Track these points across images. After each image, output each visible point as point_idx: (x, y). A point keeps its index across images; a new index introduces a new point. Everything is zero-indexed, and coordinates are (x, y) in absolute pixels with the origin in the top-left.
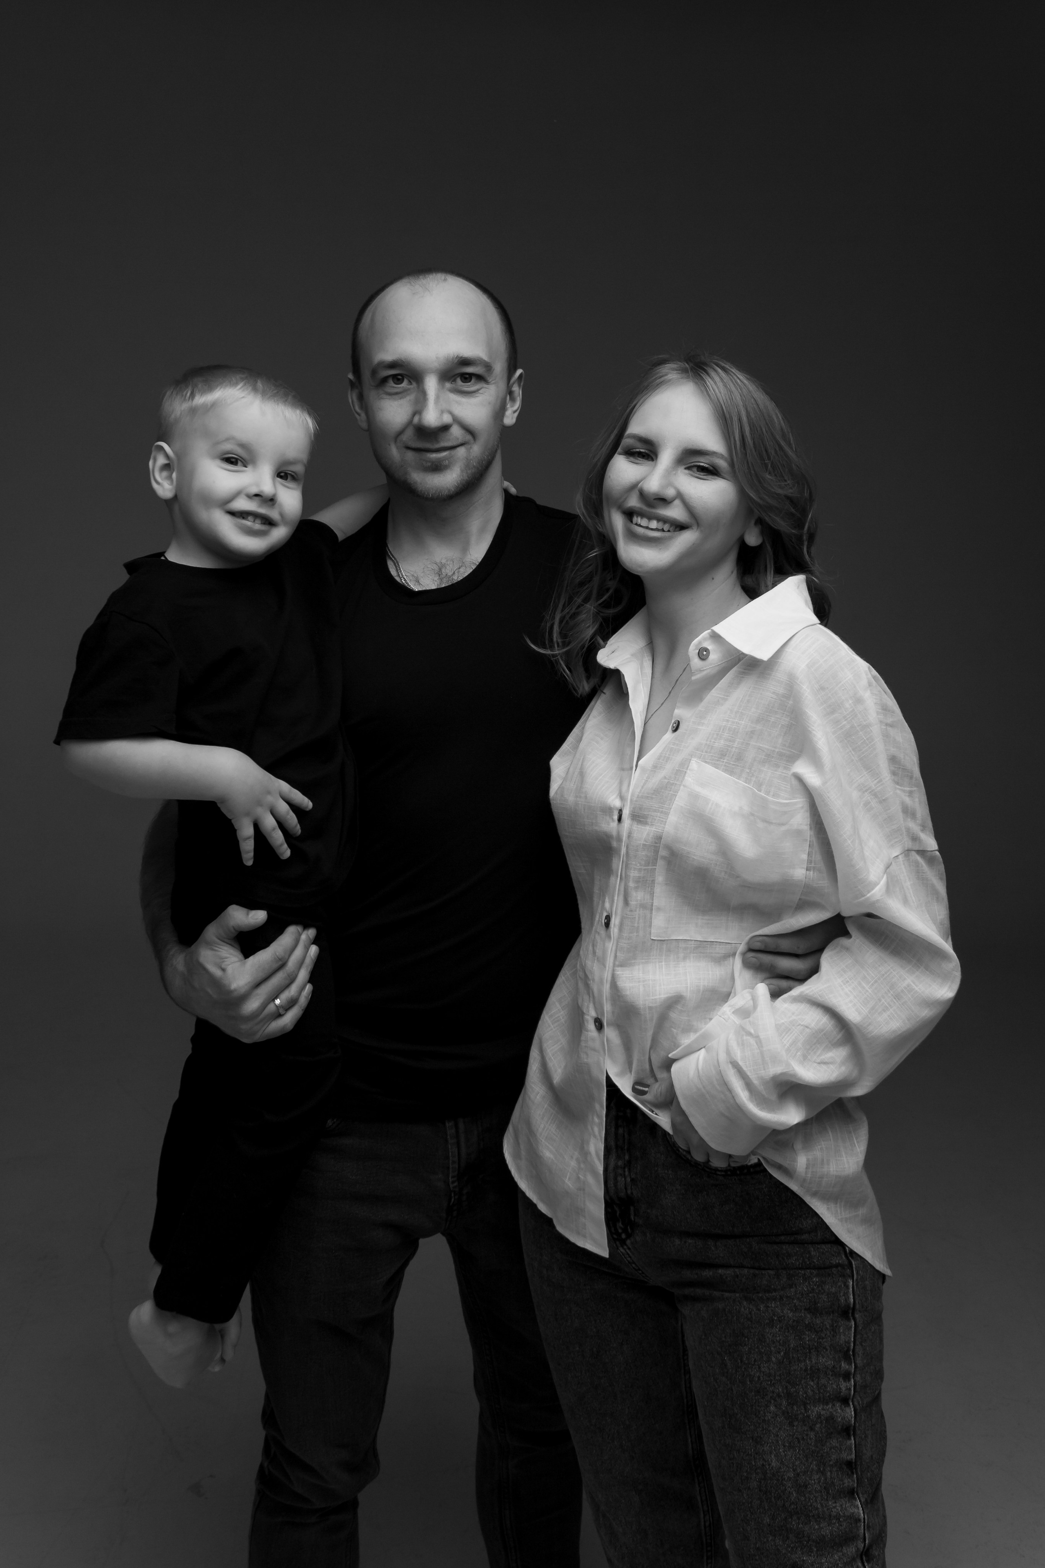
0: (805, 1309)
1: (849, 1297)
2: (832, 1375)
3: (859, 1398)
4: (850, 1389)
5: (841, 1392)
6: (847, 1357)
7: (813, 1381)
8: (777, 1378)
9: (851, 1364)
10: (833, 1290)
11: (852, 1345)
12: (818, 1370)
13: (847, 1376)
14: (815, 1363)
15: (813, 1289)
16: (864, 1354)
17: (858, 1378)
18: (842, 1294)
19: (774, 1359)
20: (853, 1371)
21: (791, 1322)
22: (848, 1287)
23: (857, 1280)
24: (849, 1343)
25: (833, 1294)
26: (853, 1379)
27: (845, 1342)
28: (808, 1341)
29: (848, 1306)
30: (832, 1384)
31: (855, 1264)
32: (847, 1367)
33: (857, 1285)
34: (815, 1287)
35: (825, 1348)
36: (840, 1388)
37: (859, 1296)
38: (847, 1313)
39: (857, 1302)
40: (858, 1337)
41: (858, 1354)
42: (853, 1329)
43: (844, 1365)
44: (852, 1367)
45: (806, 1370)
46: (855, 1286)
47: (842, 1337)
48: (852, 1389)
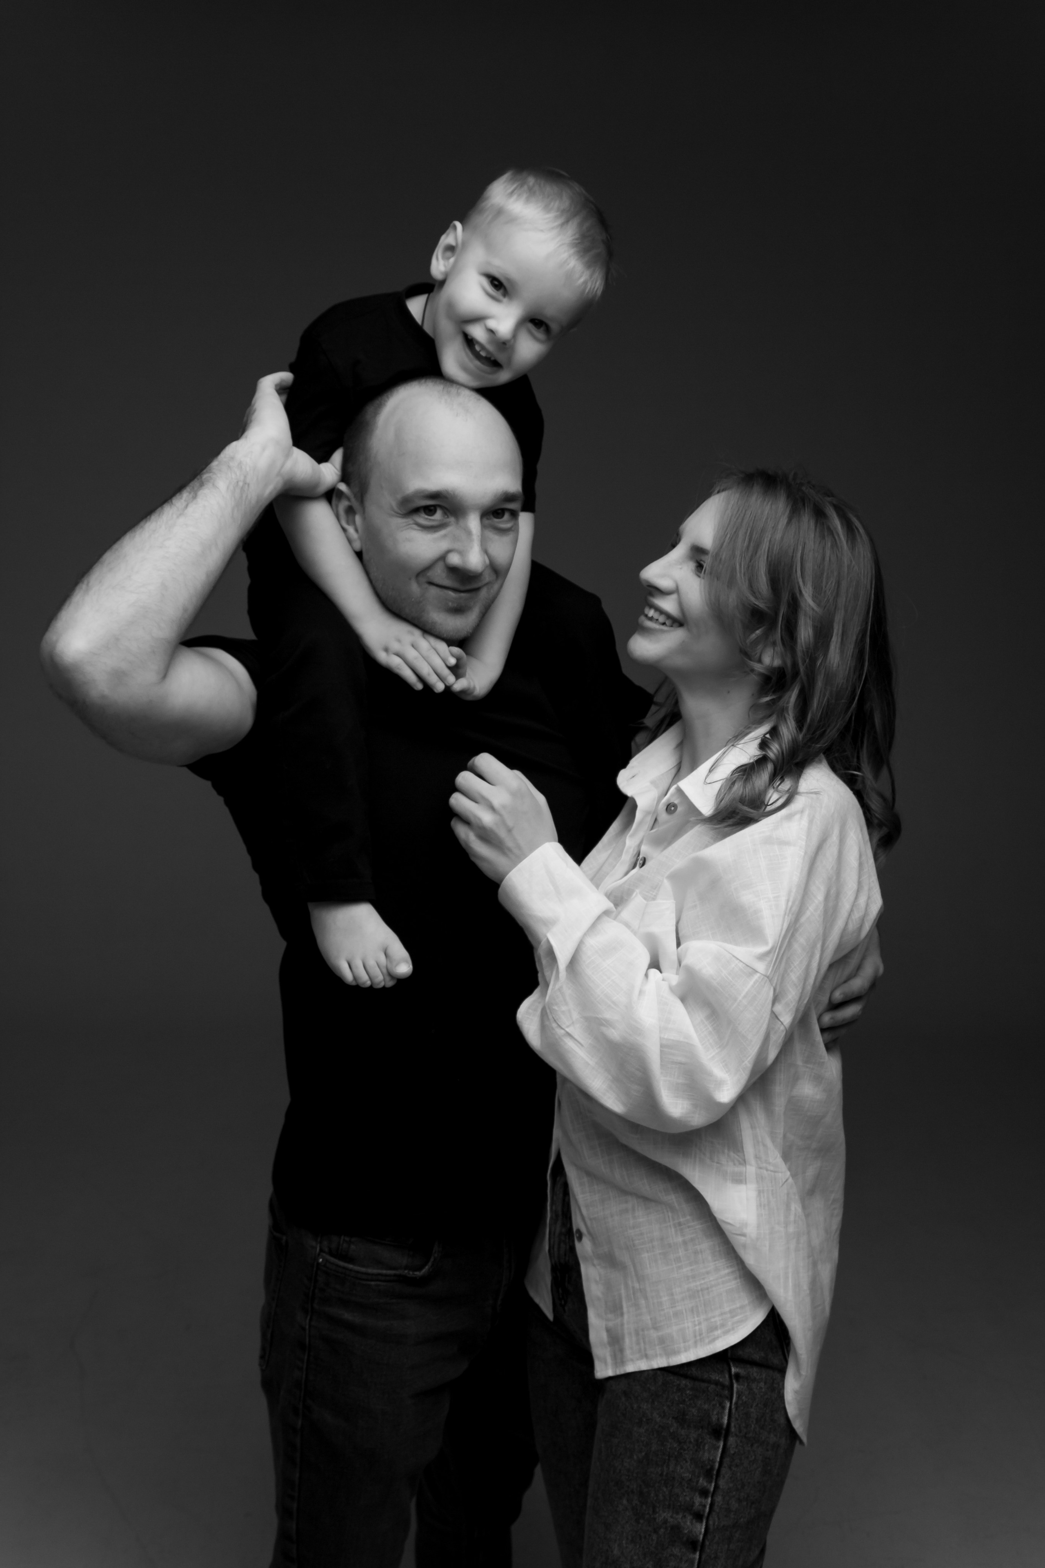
0: (673, 1418)
1: (722, 1418)
2: (687, 1488)
3: (716, 1519)
4: (705, 1506)
5: (692, 1506)
6: (708, 1474)
7: (666, 1487)
8: (635, 1475)
9: (711, 1482)
10: (706, 1407)
11: (717, 1465)
12: (674, 1478)
13: (704, 1493)
14: (673, 1471)
15: (684, 1401)
16: (731, 1478)
17: (719, 1499)
18: (715, 1413)
19: (635, 1457)
20: (712, 1489)
21: (656, 1427)
22: (723, 1408)
23: (736, 1403)
24: (713, 1461)
25: (705, 1410)
26: (712, 1497)
27: (709, 1459)
28: (670, 1448)
29: (721, 1425)
30: (686, 1496)
31: (737, 1388)
32: (705, 1484)
33: (737, 1408)
34: (687, 1400)
35: (685, 1460)
36: (694, 1502)
37: (737, 1420)
38: (719, 1432)
39: (733, 1425)
40: (727, 1460)
41: (724, 1477)
42: (720, 1450)
43: (702, 1482)
44: (711, 1485)
45: (661, 1475)
46: (733, 1411)
47: (706, 1455)
48: (708, 1507)
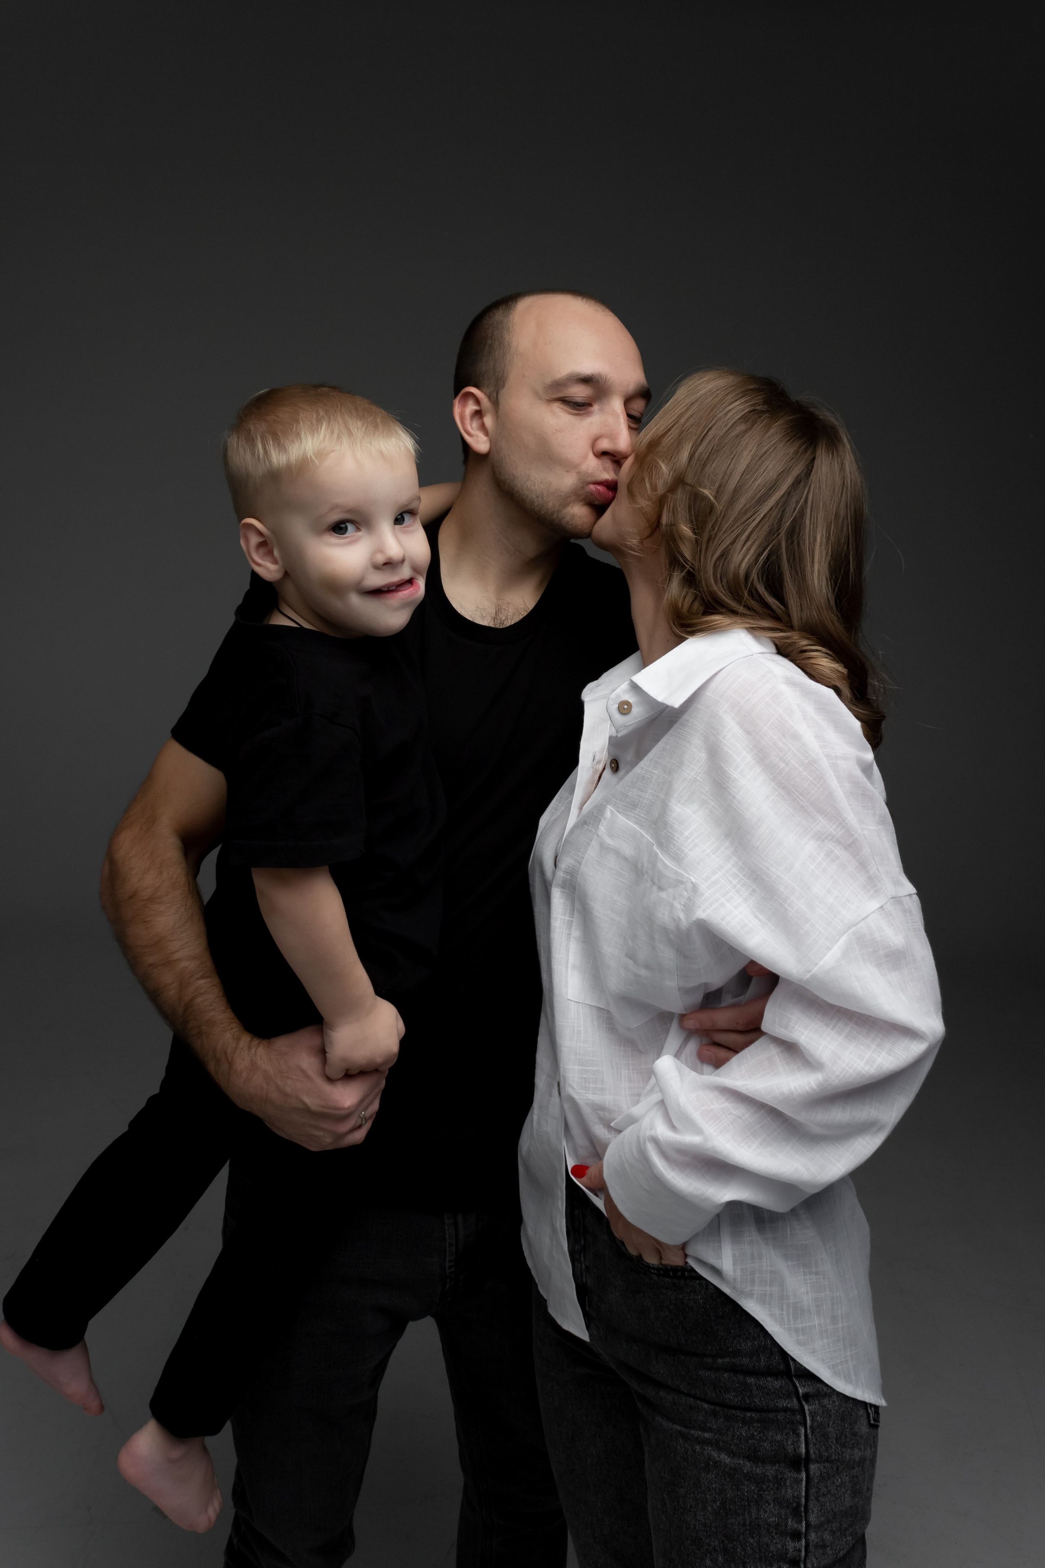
0: (744, 1457)
1: (799, 1447)
2: (776, 1534)
3: (814, 1560)
4: (800, 1550)
5: (786, 1554)
6: (796, 1512)
7: (753, 1538)
8: (713, 1529)
9: (801, 1522)
10: (779, 1437)
11: (803, 1500)
12: (759, 1526)
13: (796, 1536)
14: (756, 1518)
15: (753, 1435)
16: (821, 1511)
17: (813, 1536)
18: (790, 1443)
19: (709, 1508)
20: (804, 1530)
21: (727, 1470)
22: (798, 1435)
23: (811, 1427)
24: (799, 1497)
25: (778, 1441)
26: (805, 1539)
27: (794, 1497)
28: (747, 1492)
29: (800, 1455)
30: (776, 1543)
31: (809, 1410)
32: (796, 1526)
33: (813, 1433)
34: (756, 1433)
35: (767, 1502)
36: (787, 1549)
37: (815, 1444)
38: (797, 1463)
39: (812, 1452)
40: (813, 1491)
41: (813, 1511)
42: (804, 1483)
43: (791, 1523)
44: (802, 1526)
45: (744, 1525)
46: (810, 1436)
47: (789, 1491)
48: (803, 1550)
